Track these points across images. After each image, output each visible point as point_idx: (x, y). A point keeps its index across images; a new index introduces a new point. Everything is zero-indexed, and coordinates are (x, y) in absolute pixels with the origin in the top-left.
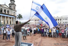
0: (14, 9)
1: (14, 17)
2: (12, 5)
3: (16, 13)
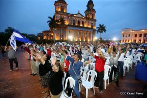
0: (93, 17)
1: (92, 31)
2: (89, 12)
3: (95, 24)
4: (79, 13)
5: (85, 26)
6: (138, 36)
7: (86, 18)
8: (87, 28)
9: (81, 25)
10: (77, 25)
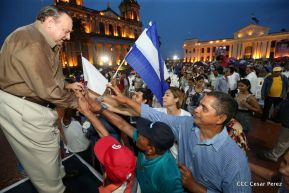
0: (135, 18)
2: (128, 8)
4: (109, 9)
5: (124, 36)
6: (205, 51)
7: (123, 18)
8: (127, 39)
9: (116, 34)
10: (107, 33)
